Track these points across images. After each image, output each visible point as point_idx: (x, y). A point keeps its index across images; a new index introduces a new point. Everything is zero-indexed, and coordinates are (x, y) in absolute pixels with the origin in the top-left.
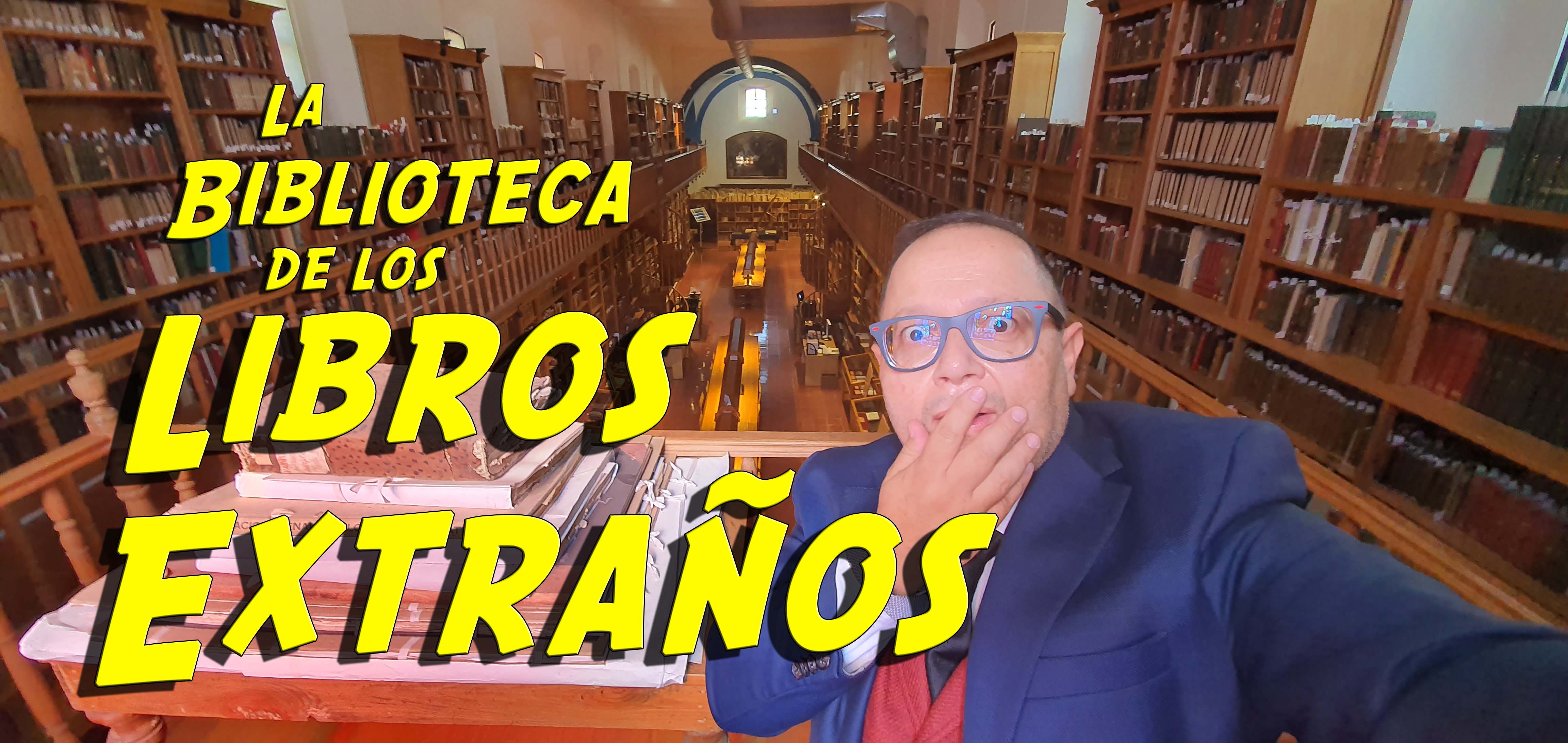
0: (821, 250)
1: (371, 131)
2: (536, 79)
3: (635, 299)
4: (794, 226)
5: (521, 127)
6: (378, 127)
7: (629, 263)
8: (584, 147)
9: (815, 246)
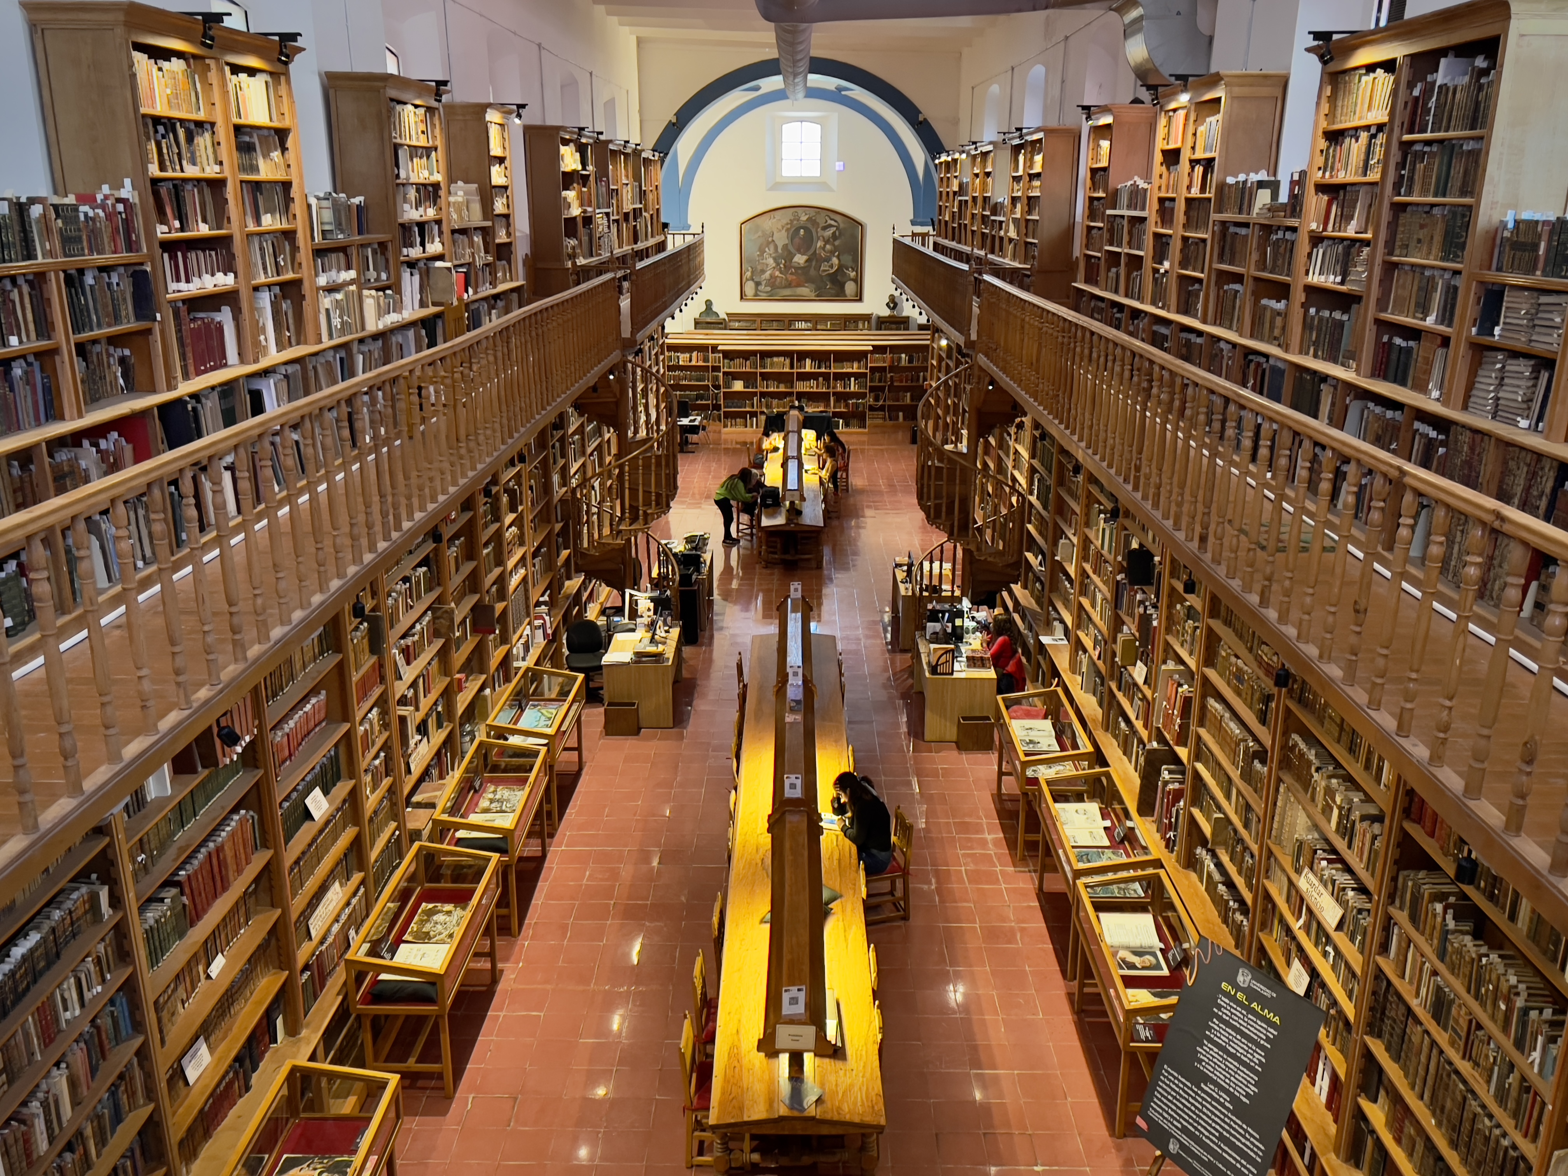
0: (960, 454)
1: (56, 207)
2: (392, 100)
3: (565, 553)
4: (877, 399)
5: (357, 200)
6: (71, 199)
7: (556, 478)
8: (478, 239)
9: (947, 447)
